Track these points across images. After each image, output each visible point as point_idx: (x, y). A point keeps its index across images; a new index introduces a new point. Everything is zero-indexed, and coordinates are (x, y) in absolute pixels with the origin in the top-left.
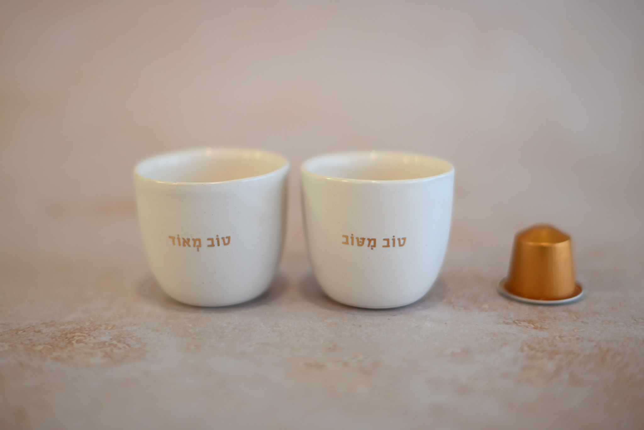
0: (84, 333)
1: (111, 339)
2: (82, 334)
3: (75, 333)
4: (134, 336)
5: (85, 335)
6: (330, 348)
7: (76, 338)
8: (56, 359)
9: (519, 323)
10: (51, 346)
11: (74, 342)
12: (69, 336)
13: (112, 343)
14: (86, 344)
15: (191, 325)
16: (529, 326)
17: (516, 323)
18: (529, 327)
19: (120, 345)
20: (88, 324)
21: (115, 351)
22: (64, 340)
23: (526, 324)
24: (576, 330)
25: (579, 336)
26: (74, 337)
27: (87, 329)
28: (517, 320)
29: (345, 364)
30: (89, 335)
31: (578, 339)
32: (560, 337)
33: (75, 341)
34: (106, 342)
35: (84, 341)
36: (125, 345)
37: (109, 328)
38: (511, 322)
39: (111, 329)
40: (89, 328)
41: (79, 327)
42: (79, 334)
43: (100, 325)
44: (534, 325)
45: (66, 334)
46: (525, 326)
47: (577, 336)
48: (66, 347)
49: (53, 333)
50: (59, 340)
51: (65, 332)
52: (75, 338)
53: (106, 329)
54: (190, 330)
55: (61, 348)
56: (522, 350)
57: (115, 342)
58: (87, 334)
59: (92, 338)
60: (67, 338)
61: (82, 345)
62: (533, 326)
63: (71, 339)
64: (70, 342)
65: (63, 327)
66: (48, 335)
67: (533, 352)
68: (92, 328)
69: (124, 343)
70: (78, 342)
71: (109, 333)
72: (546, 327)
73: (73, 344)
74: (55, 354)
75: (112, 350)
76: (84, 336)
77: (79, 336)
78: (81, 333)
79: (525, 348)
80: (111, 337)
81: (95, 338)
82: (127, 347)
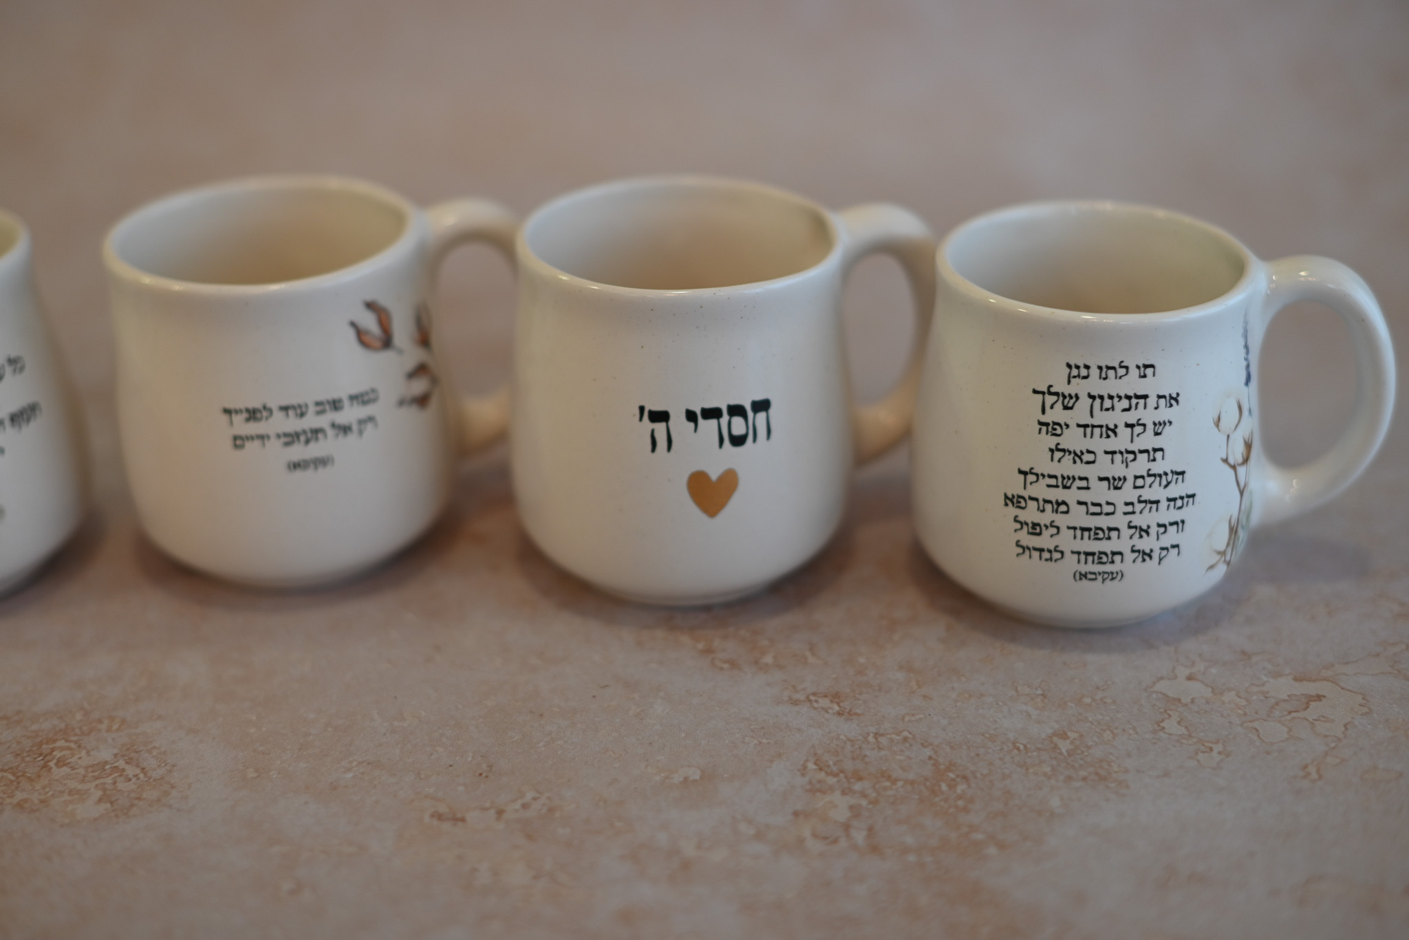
0: (71, 741)
1: (116, 755)
2: (67, 744)
3: (55, 741)
4: (154, 748)
5: (72, 745)
6: (481, 775)
7: (57, 754)
8: (20, 806)
9: (816, 701)
10: (14, 774)
11: (52, 764)
12: (46, 748)
13: (116, 764)
14: (73, 768)
15: (254, 718)
16: (830, 708)
17: (810, 701)
18: (830, 711)
19: (131, 771)
20: (79, 716)
21: (121, 785)
22: (36, 758)
23: (824, 702)
24: (907, 719)
25: (910, 733)
26: (53, 750)
27: (77, 731)
28: (814, 694)
29: (500, 813)
30: (79, 746)
31: (905, 739)
32: (876, 735)
33: (55, 761)
34: (106, 763)
35: (69, 761)
36: (138, 771)
37: (115, 727)
38: (801, 697)
39: (118, 730)
40: (80, 728)
41: (62, 726)
42: (61, 743)
43: (100, 721)
44: (840, 706)
45: (41, 744)
46: (823, 708)
47: (906, 734)
48: (39, 776)
49: (18, 743)
50: (28, 759)
51: (39, 739)
52: (55, 753)
53: (109, 730)
54: (252, 730)
55: (30, 779)
56: (803, 770)
57: (121, 763)
58: (75, 742)
59: (84, 753)
60: (41, 755)
61: (66, 770)
62: (837, 708)
63: (48, 758)
64: (45, 766)
65: (35, 727)
66: (9, 747)
67: (822, 775)
68: (85, 728)
69: (137, 766)
70: (61, 763)
71: (113, 739)
72: (858, 711)
73: (50, 769)
74: (19, 796)
75: (115, 783)
76: (71, 749)
77: (62, 749)
78: (67, 741)
79: (811, 766)
80: (116, 751)
81: (88, 753)
82: (141, 776)
